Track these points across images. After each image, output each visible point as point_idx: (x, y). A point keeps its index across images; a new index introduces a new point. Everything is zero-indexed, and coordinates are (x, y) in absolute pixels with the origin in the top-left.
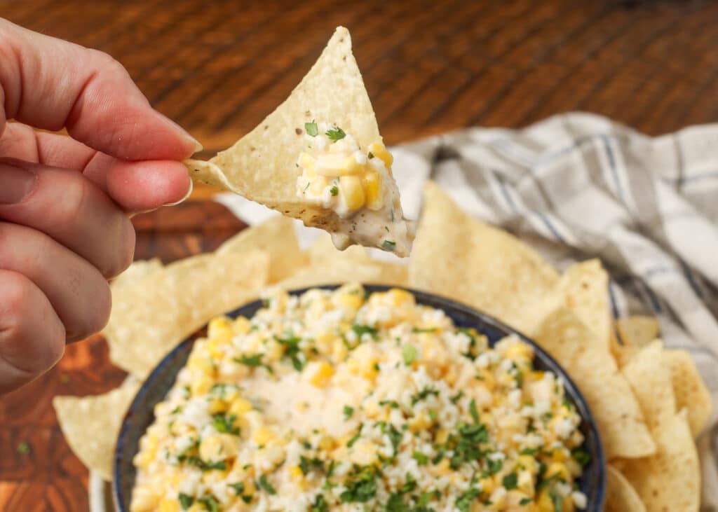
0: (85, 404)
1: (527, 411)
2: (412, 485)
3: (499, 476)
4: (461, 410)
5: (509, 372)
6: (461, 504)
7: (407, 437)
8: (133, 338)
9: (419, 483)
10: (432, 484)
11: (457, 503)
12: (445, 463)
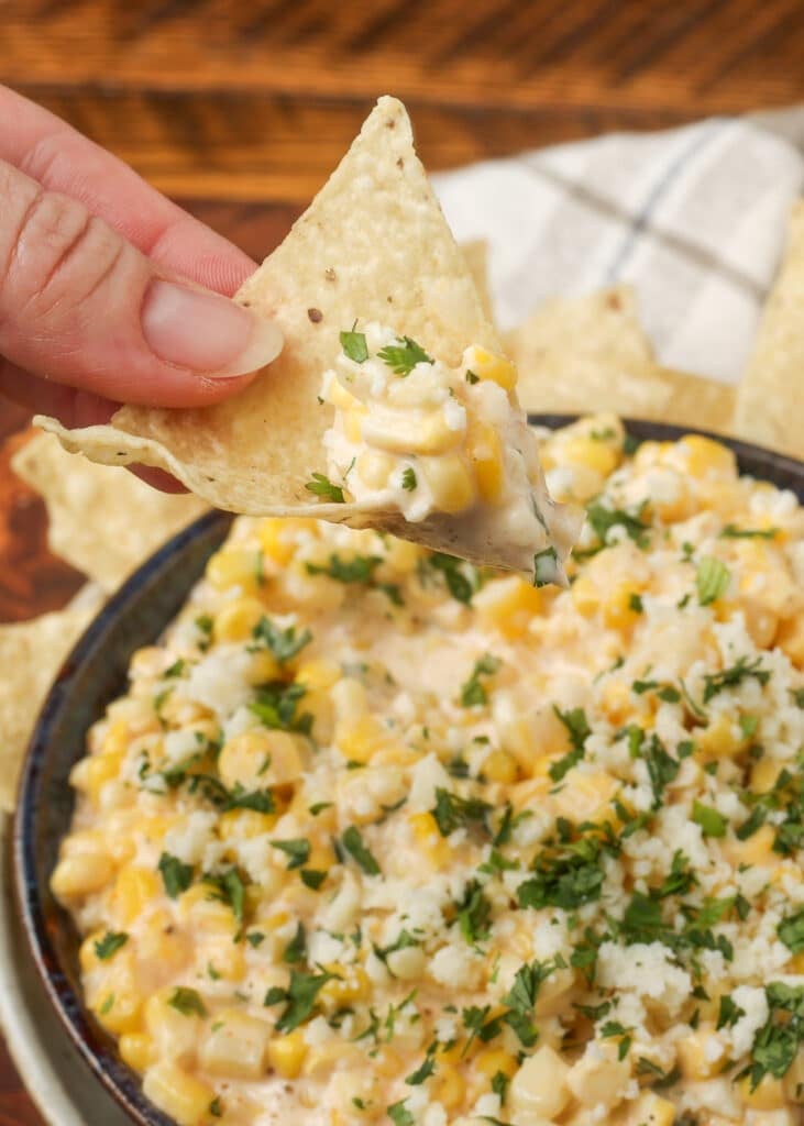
2: (685, 879)
7: (690, 771)
9: (699, 876)
10: (731, 882)
11: (780, 929)
12: (765, 837)
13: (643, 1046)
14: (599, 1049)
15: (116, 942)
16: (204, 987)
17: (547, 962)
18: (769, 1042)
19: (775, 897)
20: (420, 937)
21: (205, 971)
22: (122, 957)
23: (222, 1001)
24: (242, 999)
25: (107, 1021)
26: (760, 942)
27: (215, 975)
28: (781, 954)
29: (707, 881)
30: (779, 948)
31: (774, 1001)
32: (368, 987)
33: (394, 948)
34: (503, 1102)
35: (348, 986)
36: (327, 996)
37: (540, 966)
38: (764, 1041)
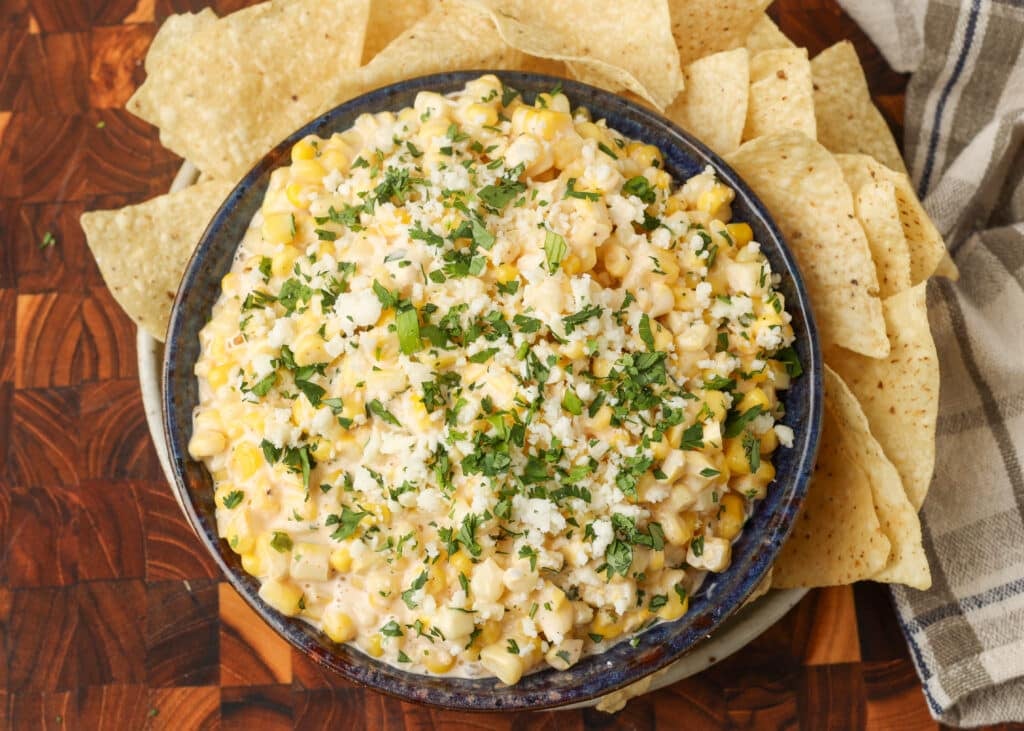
0: (121, 217)
1: (719, 311)
2: (560, 454)
3: (677, 432)
4: (629, 331)
5: (698, 253)
6: (622, 482)
7: (556, 373)
8: (179, 120)
9: (567, 451)
10: (586, 452)
11: (618, 479)
12: (605, 414)
13: (545, 560)
14: (519, 562)
15: (237, 497)
16: (291, 527)
17: (480, 515)
18: (615, 552)
19: (614, 456)
20: (415, 486)
21: (292, 516)
22: (241, 508)
23: (304, 533)
24: (314, 529)
25: (236, 550)
26: (605, 489)
27: (299, 519)
28: (618, 495)
29: (571, 453)
30: (617, 491)
31: (617, 525)
32: (390, 518)
33: (401, 490)
34: (467, 595)
35: (377, 519)
36: (365, 523)
37: (476, 518)
38: (613, 549)
